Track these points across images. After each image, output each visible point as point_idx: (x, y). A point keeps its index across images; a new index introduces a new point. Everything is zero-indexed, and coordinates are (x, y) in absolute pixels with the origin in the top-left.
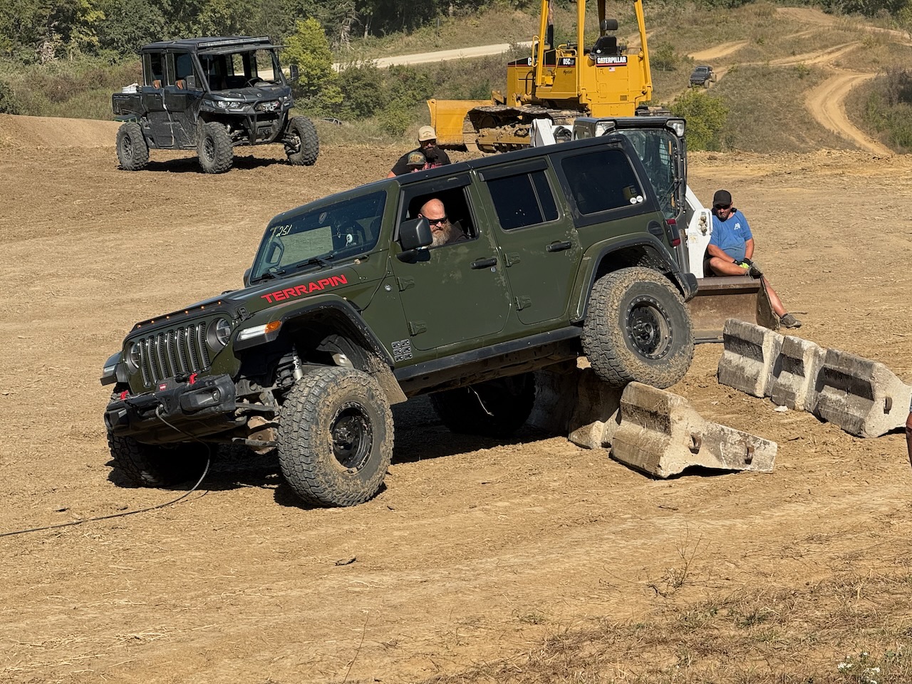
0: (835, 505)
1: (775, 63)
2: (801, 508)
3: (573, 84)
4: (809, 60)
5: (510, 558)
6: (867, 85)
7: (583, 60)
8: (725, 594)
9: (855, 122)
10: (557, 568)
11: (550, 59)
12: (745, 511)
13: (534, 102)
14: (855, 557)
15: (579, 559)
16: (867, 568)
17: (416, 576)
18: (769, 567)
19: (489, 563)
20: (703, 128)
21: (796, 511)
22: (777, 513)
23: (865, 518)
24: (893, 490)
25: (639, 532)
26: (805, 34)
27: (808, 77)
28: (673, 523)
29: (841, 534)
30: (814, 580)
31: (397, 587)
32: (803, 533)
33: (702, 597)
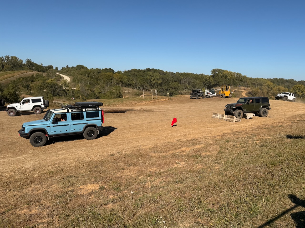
7: (225, 91)
27: (242, 92)
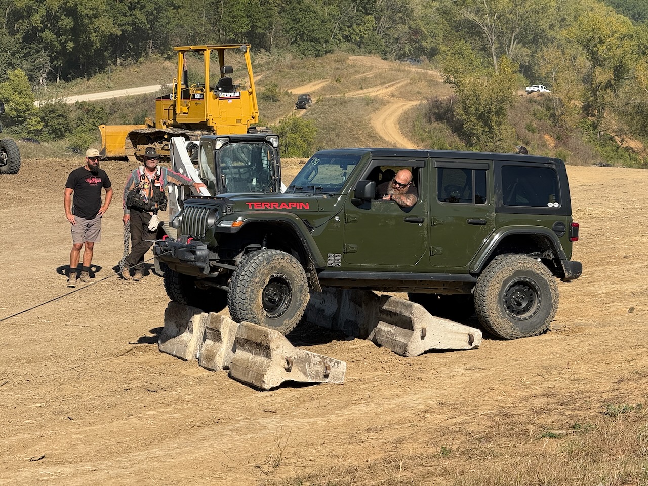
0: (387, 405)
1: (349, 95)
2: (363, 408)
3: (203, 112)
4: (374, 92)
5: (156, 451)
6: (415, 109)
7: (209, 95)
8: (309, 471)
9: (405, 135)
10: (190, 457)
11: (186, 95)
12: (323, 412)
13: (175, 126)
14: (400, 441)
15: (205, 450)
16: (408, 449)
17: (89, 467)
18: (340, 451)
19: (142, 455)
20: (299, 142)
21: (359, 410)
22: (346, 412)
23: (408, 414)
24: (427, 393)
25: (249, 429)
26: (369, 75)
27: (374, 104)
28: (273, 422)
29: (390, 426)
30: (371, 459)
31: (74, 475)
32: (364, 425)
33: (293, 474)
